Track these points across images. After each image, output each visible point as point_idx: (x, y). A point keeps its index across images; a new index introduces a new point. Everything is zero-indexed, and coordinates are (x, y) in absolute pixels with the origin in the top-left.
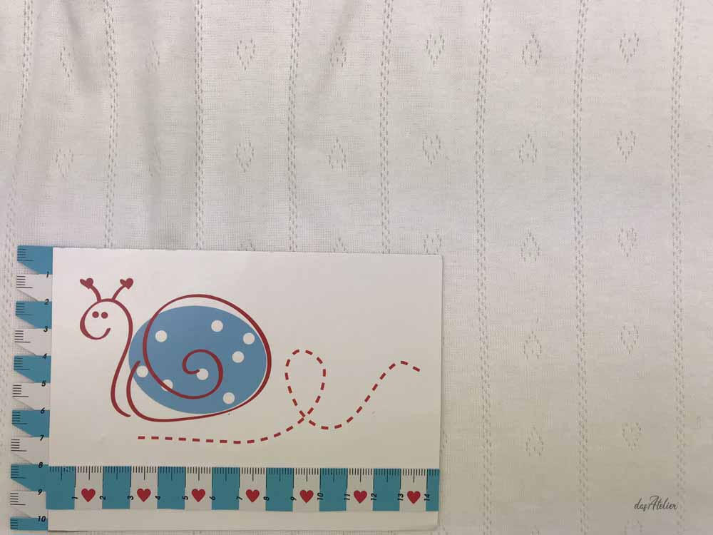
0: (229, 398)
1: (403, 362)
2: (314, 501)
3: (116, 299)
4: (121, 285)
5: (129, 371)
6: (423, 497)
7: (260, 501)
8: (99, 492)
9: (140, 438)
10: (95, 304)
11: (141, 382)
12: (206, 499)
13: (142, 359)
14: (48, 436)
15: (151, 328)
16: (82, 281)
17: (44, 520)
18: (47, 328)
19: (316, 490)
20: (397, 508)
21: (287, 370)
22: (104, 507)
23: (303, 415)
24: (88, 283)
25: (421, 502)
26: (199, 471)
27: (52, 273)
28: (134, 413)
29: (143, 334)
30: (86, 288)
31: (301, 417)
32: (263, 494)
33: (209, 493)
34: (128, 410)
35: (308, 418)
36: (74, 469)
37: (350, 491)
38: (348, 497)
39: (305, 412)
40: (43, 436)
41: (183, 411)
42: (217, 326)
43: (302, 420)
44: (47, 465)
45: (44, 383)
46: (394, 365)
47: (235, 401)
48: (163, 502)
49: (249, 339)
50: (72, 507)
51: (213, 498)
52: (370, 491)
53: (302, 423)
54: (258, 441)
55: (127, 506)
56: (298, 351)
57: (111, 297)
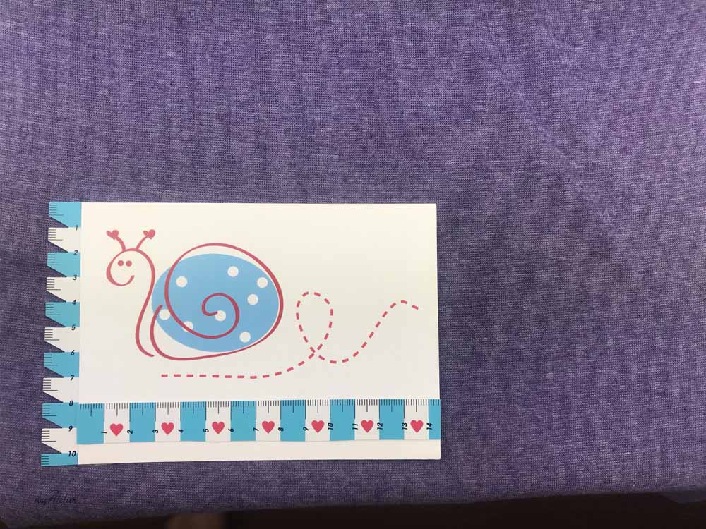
0: (245, 337)
1: (402, 302)
2: (325, 431)
3: (140, 249)
4: (144, 236)
5: (152, 315)
6: (425, 426)
7: (275, 431)
8: (126, 427)
9: (163, 376)
10: (121, 253)
11: (163, 324)
12: (226, 432)
13: (164, 303)
14: (78, 376)
15: (173, 274)
16: (109, 233)
17: (74, 454)
18: (76, 276)
19: (327, 421)
20: (402, 437)
21: (299, 310)
22: (132, 440)
23: (314, 351)
24: (114, 235)
25: (424, 430)
26: (219, 405)
27: (80, 226)
28: (157, 354)
29: (165, 279)
30: (112, 239)
31: (312, 352)
32: (278, 425)
33: (228, 426)
34: (153, 351)
35: (317, 353)
36: (102, 406)
37: (358, 421)
38: (356, 427)
39: (316, 349)
40: (73, 376)
41: (204, 350)
42: (233, 272)
43: (313, 355)
44: (77, 403)
45: (74, 327)
46: (394, 305)
47: (251, 340)
48: (186, 434)
49: (263, 283)
50: (102, 442)
51: (232, 430)
52: (376, 420)
53: (313, 358)
54: (272, 375)
55: (153, 440)
56: (307, 293)
57: (134, 246)
